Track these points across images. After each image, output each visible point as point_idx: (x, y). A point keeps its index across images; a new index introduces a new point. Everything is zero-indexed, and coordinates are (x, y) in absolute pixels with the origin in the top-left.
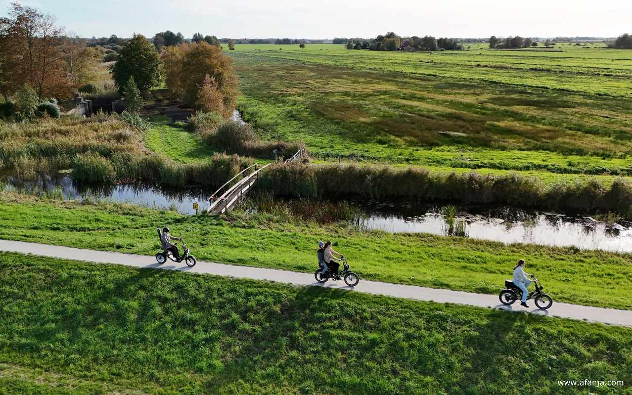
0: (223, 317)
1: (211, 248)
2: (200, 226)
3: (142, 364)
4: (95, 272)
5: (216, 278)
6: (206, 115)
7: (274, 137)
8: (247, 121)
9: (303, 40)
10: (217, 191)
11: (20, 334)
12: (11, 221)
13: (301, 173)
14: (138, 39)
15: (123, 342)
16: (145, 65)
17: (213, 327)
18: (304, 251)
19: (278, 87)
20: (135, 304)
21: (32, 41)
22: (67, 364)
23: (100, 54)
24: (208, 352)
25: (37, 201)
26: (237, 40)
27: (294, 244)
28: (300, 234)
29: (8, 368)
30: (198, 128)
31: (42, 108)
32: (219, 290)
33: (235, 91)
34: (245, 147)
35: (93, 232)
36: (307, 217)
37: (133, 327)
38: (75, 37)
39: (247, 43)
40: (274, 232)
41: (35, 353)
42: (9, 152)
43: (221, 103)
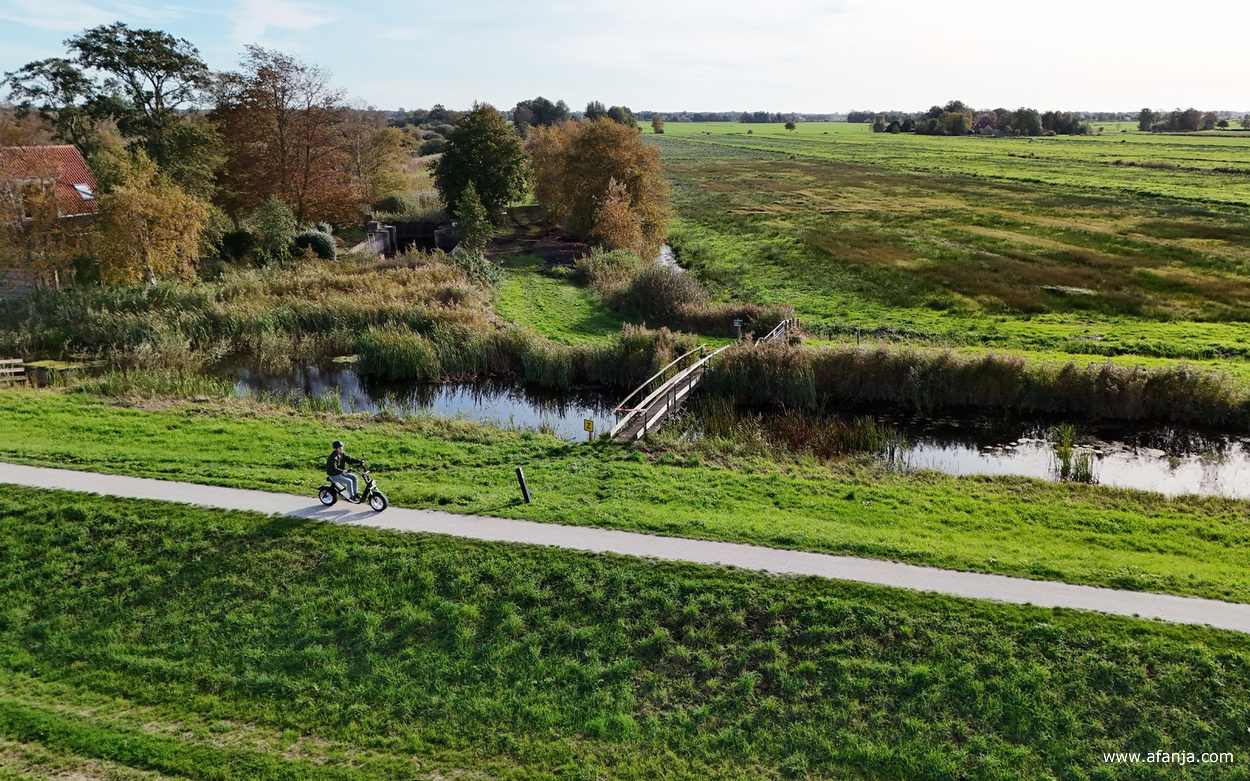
0: (637, 634)
1: (616, 505)
2: (597, 462)
3: (485, 722)
4: (399, 550)
5: (625, 560)
6: (610, 255)
7: (736, 297)
8: (687, 266)
9: (792, 114)
10: (629, 397)
11: (258, 664)
12: (242, 452)
13: (786, 362)
14: (483, 114)
15: (450, 680)
16: (497, 161)
17: (620, 651)
18: (792, 509)
19: (744, 202)
20: (473, 610)
21: (284, 116)
22: (344, 721)
23: (413, 141)
24: (609, 699)
25: (292, 414)
26: (669, 115)
27: (772, 495)
28: (783, 478)
29: (234, 729)
30: (594, 278)
31: (303, 241)
32: (630, 582)
33: (665, 210)
34: (682, 315)
35: (396, 473)
36: (796, 445)
37: (468, 653)
38: (366, 109)
39: (687, 121)
40: (735, 474)
41: (284, 701)
42: (240, 322)
43: (637, 233)
